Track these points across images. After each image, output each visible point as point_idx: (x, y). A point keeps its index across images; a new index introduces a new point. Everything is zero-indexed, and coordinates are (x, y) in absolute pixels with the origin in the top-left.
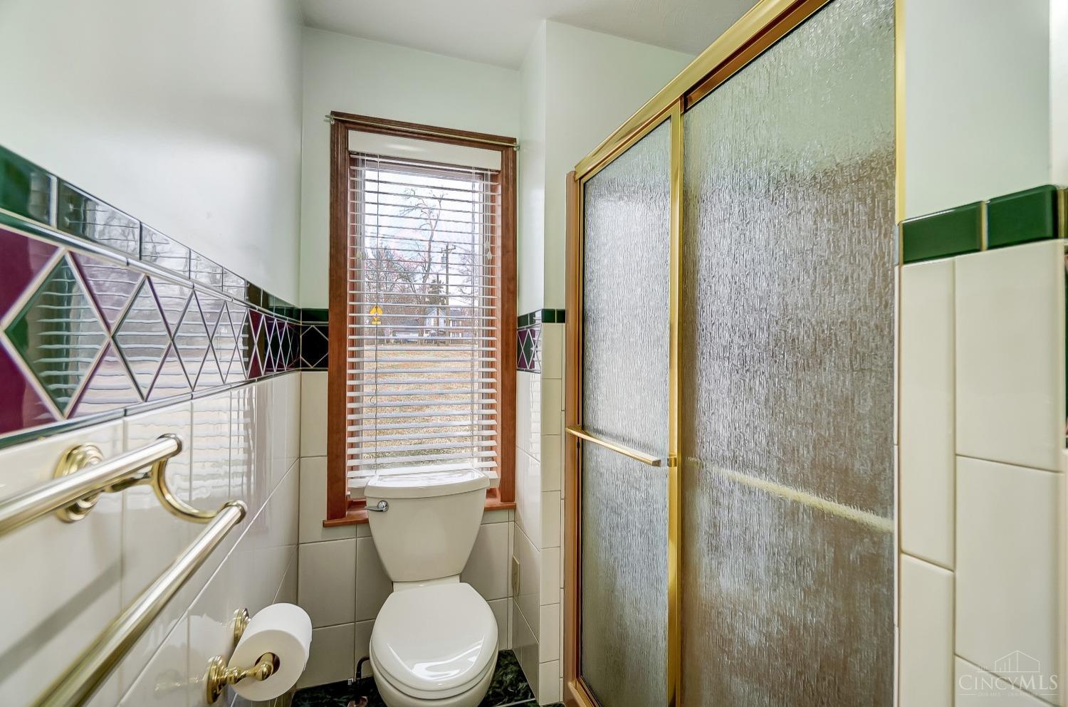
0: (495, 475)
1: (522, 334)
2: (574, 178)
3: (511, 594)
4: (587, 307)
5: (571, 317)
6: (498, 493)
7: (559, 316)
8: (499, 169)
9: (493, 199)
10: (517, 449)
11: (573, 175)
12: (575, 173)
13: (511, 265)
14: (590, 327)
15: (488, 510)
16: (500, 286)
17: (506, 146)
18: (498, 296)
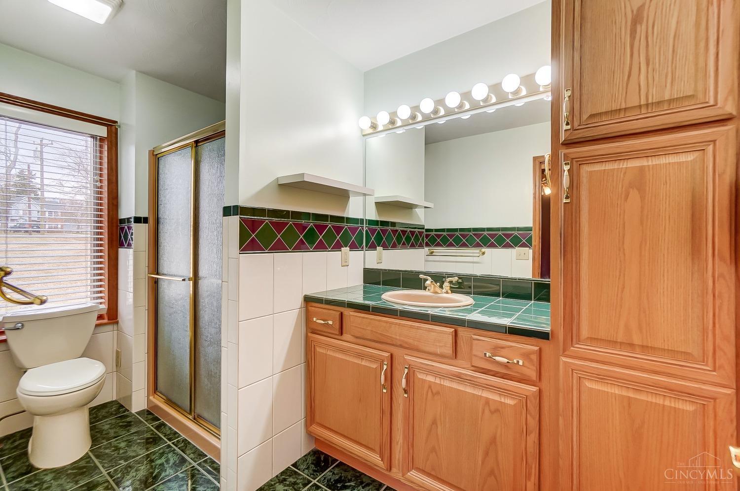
0: (104, 307)
1: (122, 229)
2: (153, 153)
3: (115, 369)
4: (160, 216)
5: (151, 221)
6: (106, 317)
7: (145, 220)
8: (106, 136)
9: (101, 152)
10: (119, 291)
11: (152, 152)
12: (154, 151)
13: (115, 191)
14: (161, 226)
15: (97, 326)
16: (107, 202)
17: (111, 125)
18: (105, 207)
